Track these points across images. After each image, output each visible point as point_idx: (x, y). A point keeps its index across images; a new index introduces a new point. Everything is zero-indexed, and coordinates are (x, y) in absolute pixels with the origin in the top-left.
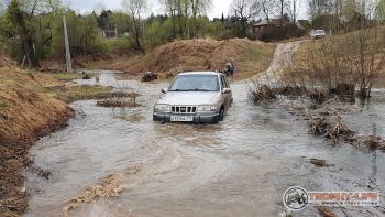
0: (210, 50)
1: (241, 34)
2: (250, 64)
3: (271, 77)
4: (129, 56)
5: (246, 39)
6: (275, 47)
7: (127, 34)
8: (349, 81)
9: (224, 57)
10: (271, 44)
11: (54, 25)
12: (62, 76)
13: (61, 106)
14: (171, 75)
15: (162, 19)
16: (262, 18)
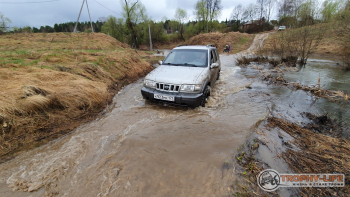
0: (218, 38)
1: (236, 30)
2: (239, 45)
5: (238, 32)
7: (177, 32)
8: (295, 55)
9: (225, 42)
10: (252, 35)
12: (148, 52)
15: (194, 23)
16: (248, 20)
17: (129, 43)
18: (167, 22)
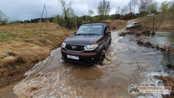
2: (120, 26)
5: (119, 20)
10: (126, 21)
11: (73, 20)
16: (124, 14)
17: (66, 27)
18: (84, 16)
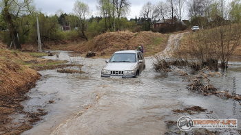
0: (128, 38)
1: (148, 29)
2: (153, 47)
3: (166, 55)
4: (78, 42)
5: (151, 32)
6: (168, 37)
7: (76, 28)
8: (214, 57)
9: (137, 42)
10: (166, 35)
11: (31, 23)
12: (35, 54)
13: (34, 73)
14: (104, 53)
15: (99, 19)
16: (160, 18)
18: (63, 16)
